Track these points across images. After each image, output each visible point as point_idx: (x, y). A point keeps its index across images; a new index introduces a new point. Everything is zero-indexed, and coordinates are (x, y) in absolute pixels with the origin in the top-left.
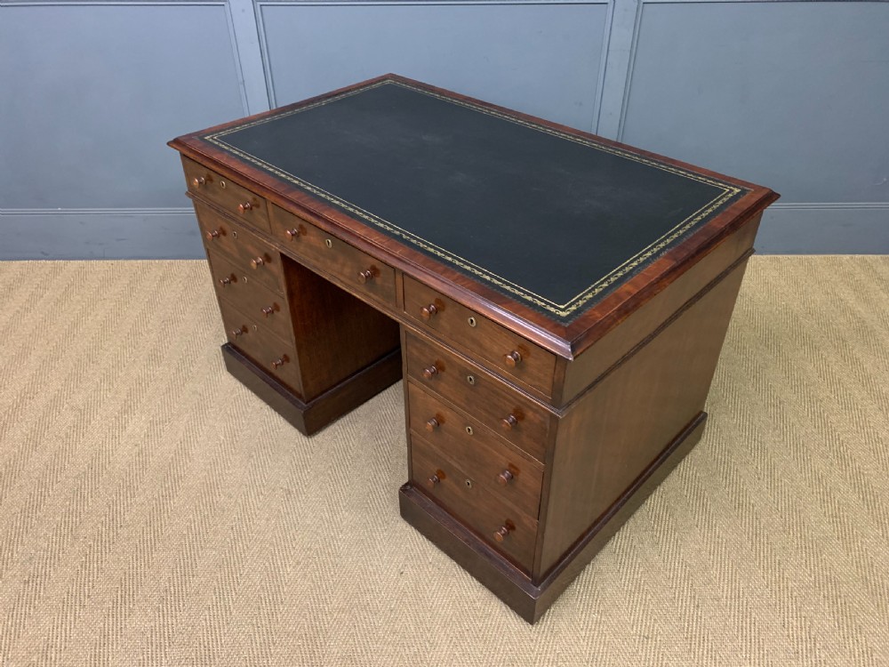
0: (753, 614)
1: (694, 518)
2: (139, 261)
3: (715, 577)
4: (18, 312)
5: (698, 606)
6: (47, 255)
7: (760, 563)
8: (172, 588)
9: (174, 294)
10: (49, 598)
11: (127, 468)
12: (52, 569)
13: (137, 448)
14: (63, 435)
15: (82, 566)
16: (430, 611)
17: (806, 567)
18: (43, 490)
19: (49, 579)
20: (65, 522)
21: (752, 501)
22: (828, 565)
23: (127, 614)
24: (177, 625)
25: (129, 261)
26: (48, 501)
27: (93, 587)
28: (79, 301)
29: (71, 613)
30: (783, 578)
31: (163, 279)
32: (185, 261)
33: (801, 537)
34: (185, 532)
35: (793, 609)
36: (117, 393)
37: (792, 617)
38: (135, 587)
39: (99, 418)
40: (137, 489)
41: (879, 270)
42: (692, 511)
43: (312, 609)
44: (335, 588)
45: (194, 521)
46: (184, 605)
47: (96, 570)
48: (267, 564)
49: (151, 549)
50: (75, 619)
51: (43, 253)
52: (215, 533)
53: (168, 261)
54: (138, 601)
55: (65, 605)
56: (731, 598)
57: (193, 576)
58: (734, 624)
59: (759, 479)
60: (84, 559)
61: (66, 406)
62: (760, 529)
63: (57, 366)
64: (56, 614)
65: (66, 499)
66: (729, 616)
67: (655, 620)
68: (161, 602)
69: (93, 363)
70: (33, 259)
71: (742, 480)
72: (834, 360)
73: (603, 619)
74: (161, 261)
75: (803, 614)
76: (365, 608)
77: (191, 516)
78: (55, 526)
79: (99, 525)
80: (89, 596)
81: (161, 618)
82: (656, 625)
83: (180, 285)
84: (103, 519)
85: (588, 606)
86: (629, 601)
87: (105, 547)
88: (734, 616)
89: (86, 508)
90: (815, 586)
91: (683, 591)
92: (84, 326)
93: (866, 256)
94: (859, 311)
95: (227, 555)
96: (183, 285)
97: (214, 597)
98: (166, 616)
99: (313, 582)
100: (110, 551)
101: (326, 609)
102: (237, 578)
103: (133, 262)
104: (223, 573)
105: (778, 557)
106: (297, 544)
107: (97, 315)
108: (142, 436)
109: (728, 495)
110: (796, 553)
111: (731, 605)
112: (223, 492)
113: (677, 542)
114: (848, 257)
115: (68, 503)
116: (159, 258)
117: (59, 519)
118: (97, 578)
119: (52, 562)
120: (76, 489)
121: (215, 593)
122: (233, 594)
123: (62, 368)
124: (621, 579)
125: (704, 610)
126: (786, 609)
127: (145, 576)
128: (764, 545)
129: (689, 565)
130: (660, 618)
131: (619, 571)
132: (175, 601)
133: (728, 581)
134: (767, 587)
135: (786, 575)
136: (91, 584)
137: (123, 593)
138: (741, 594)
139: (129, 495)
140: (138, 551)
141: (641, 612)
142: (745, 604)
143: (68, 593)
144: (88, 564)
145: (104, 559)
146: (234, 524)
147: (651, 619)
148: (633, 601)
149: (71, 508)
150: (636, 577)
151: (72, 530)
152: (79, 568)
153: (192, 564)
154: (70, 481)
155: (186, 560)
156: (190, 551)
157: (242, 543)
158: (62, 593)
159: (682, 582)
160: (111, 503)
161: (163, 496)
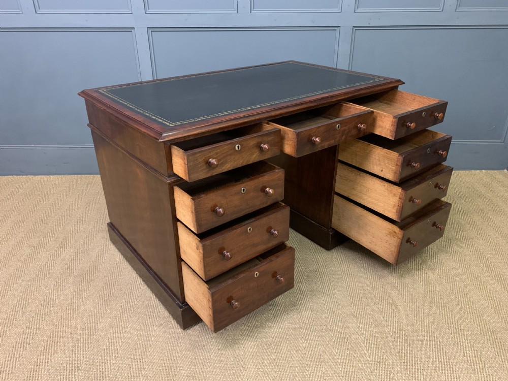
0: (445, 350)
1: (403, 298)
2: (75, 176)
3: (419, 329)
5: (410, 345)
6: (23, 172)
7: (445, 321)
8: (82, 339)
10: (4, 345)
11: (60, 276)
13: (66, 266)
14: (23, 259)
16: (243, 349)
17: (474, 323)
18: (7, 287)
19: (6, 334)
20: (19, 304)
21: (437, 289)
22: (488, 322)
23: (52, 353)
24: (84, 359)
25: (70, 176)
26: (10, 293)
27: (32, 339)
29: (17, 353)
31: (90, 183)
33: (469, 308)
34: (92, 309)
35: (468, 346)
36: (57, 238)
37: (469, 351)
38: (59, 339)
39: (45, 250)
40: (65, 286)
41: (497, 177)
42: (401, 294)
43: (169, 350)
44: (184, 338)
45: (98, 303)
46: (88, 349)
47: (35, 330)
48: (142, 326)
49: (71, 318)
50: (19, 357)
51: (21, 171)
52: (111, 309)
54: (60, 346)
55: (14, 349)
56: (430, 340)
57: (96, 332)
58: (433, 354)
59: (440, 278)
60: (28, 324)
61: (26, 245)
62: (444, 303)
63: (23, 225)
64: (8, 354)
65: (21, 292)
66: (430, 350)
67: (383, 353)
69: (44, 223)
70: (15, 175)
71: (430, 278)
72: (477, 219)
73: (351, 353)
74: (88, 176)
75: (476, 349)
76: (202, 348)
77: (96, 301)
78: (12, 306)
79: (40, 306)
80: (29, 344)
81: (74, 356)
82: (385, 356)
84: (43, 302)
85: (341, 345)
86: (367, 343)
87: (42, 317)
89: (32, 296)
90: (481, 334)
91: (400, 337)
92: (41, 206)
93: (489, 171)
94: (488, 196)
95: (118, 321)
97: (108, 344)
98: (77, 354)
99: (170, 335)
100: (45, 319)
101: (178, 350)
102: (123, 333)
103: (73, 176)
104: (114, 330)
105: (456, 319)
106: (160, 314)
107: (49, 201)
108: (70, 260)
109: (423, 286)
110: (467, 316)
111: (430, 345)
112: (117, 288)
113: (394, 311)
114: (478, 171)
115: (21, 294)
116: (88, 174)
117: (16, 302)
118: (36, 334)
119: (8, 326)
120: (27, 287)
121: (109, 341)
122: (120, 342)
123: (26, 226)
124: (361, 331)
125: (413, 347)
126: (464, 346)
127: (65, 333)
128: (447, 312)
129: (402, 323)
130: (387, 352)
131: (359, 326)
132: (83, 346)
133: (427, 331)
134: (451, 334)
135: (462, 328)
136: (31, 337)
137: (51, 342)
138: (436, 338)
139: (59, 289)
140: (63, 319)
141: (375, 348)
142: (439, 344)
143: (17, 342)
144: (30, 327)
145: (41, 323)
146: (122, 304)
147: (381, 352)
148: (369, 343)
149: (23, 297)
150: (370, 329)
151: (22, 308)
152: (25, 328)
153: (95, 326)
154: (25, 283)
155: (92, 324)
156: (95, 319)
157: (127, 314)
158: (12, 342)
159: (399, 332)
160: (48, 294)
161: (80, 290)
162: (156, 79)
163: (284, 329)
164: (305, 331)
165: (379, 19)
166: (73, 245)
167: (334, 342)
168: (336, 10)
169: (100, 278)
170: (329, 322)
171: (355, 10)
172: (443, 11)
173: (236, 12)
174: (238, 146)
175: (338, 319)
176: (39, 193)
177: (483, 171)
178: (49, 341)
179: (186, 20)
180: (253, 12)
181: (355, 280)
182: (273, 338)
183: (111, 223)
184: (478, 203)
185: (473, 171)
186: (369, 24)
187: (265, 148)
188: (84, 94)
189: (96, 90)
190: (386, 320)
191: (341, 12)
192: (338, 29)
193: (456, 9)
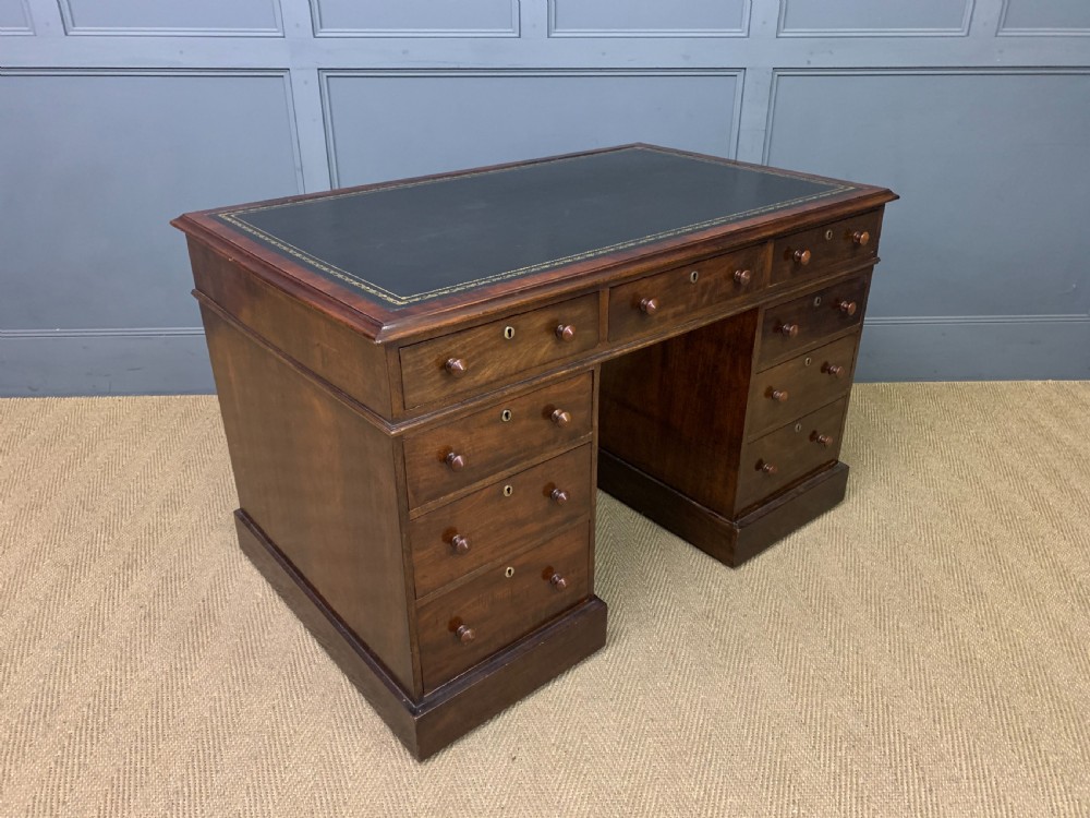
0: (1009, 799)
1: (905, 677)
2: (154, 397)
3: (948, 752)
5: (931, 790)
6: (35, 390)
7: (1004, 733)
8: (186, 789)
10: (7, 805)
11: (128, 635)
12: (13, 766)
13: (142, 611)
14: (41, 597)
15: (56, 762)
16: (557, 807)
17: (1067, 736)
18: (8, 664)
19: (9, 780)
20: (36, 705)
21: (979, 656)
25: (142, 398)
26: (14, 678)
27: (71, 790)
28: (73, 441)
30: (1040, 751)
31: (186, 416)
33: (1052, 699)
34: (207, 715)
35: (1060, 791)
36: (118, 545)
37: (1062, 801)
38: (132, 789)
39: (92, 575)
40: (141, 661)
41: (1080, 395)
42: (901, 669)
43: (389, 811)
44: (421, 782)
45: (220, 700)
46: (202, 811)
47: (76, 768)
48: (323, 753)
49: (158, 737)
51: (30, 388)
52: (250, 713)
53: (192, 397)
54: (135, 807)
56: (974, 779)
57: (217, 772)
58: (985, 812)
59: (982, 629)
60: (59, 753)
61: (47, 561)
62: (996, 689)
63: (39, 515)
65: (40, 676)
66: (977, 802)
67: (874, 810)
68: (170, 808)
69: (88, 510)
70: (16, 396)
71: (960, 631)
72: (1048, 492)
73: (802, 811)
74: (183, 397)
75: (1076, 796)
76: (465, 806)
77: (215, 694)
78: (22, 710)
79: (85, 709)
80: (64, 803)
83: (207, 422)
84: (91, 699)
85: (778, 794)
86: (835, 786)
87: (92, 737)
88: (983, 801)
89: (67, 686)
91: (907, 771)
92: (79, 469)
93: (1061, 382)
94: (1067, 439)
95: (266, 742)
97: (247, 799)
99: (390, 775)
100: (98, 741)
102: (280, 772)
103: (148, 398)
104: (259, 765)
105: (1027, 725)
106: (364, 725)
107: (96, 457)
108: (151, 596)
109: (946, 650)
110: (1051, 720)
111: (975, 789)
112: (261, 662)
113: (888, 708)
114: (1040, 382)
115: (41, 681)
116: (182, 394)
117: (29, 701)
118: (78, 777)
119: (14, 758)
120: (54, 662)
121: (248, 793)
122: (275, 794)
123: (45, 517)
124: (819, 758)
125: (940, 795)
126: (1051, 790)
127: (147, 774)
128: (1005, 710)
129: (910, 737)
130: (881, 807)
131: (814, 747)
132: (190, 806)
133: (966, 757)
134: (1020, 763)
135: (1043, 747)
136: (68, 785)
137: (115, 796)
138: (987, 773)
139: (128, 669)
140: (139, 740)
141: (854, 800)
142: (994, 785)
143: (34, 798)
144: (65, 760)
145: (88, 752)
146: (276, 701)
147: (869, 809)
148: (840, 787)
149: (46, 687)
150: (839, 754)
151: (45, 716)
152: (53, 765)
153: (215, 756)
154: (48, 653)
155: (207, 751)
156: (214, 739)
157: (288, 726)
158: (25, 798)
159: (903, 759)
160: (103, 679)
161: (176, 669)
162: (337, 188)
163: (647, 756)
164: (695, 761)
165: (831, 52)
166: (156, 561)
167: (762, 786)
168: (736, 31)
169: (222, 639)
170: (747, 738)
171: (778, 31)
172: (968, 34)
173: (517, 35)
174: (510, 331)
175: (766, 731)
176: (73, 437)
177: (1050, 381)
178: (109, 796)
179: (405, 52)
180: (553, 35)
181: (796, 638)
182: (623, 779)
183: (242, 509)
184: (1048, 455)
185: (1028, 382)
186: (809, 62)
187: (568, 334)
188: (184, 222)
189: (213, 215)
190: (873, 732)
191: (748, 36)
192: (740, 74)
193: (997, 31)
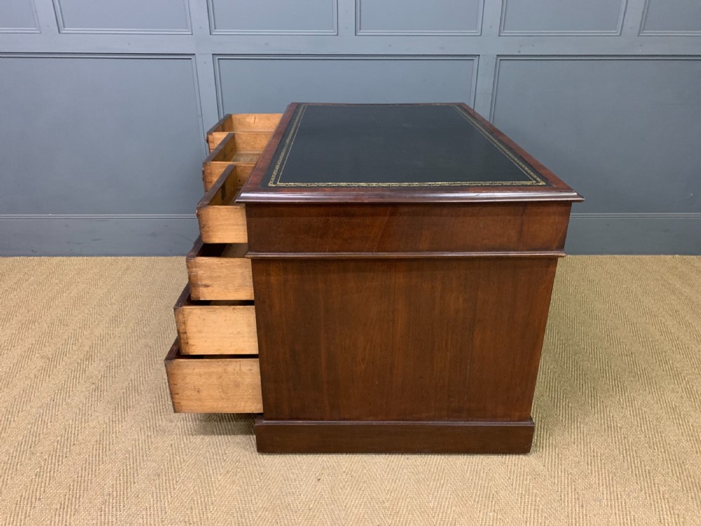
0: (633, 513)
1: (571, 437)
2: (108, 258)
3: (595, 483)
4: (7, 290)
5: (582, 506)
6: (36, 252)
7: (632, 472)
8: (115, 493)
9: (134, 279)
10: (4, 500)
11: (84, 400)
12: (9, 478)
13: (94, 386)
14: (32, 376)
15: (36, 475)
16: (344, 510)
17: (673, 475)
18: (10, 416)
19: (6, 485)
20: (26, 441)
21: (619, 425)
22: (692, 474)
23: (73, 513)
24: (117, 522)
25: (101, 258)
26: (13, 425)
27: (44, 492)
28: (57, 284)
29: (22, 512)
30: (654, 484)
31: (127, 269)
32: (145, 258)
33: (665, 452)
34: (130, 449)
35: (666, 508)
36: (81, 346)
37: (667, 515)
38: (82, 492)
39: (64, 364)
40: (91, 416)
41: (696, 265)
42: (568, 432)
43: (239, 509)
44: (260, 492)
45: (139, 440)
46: (124, 506)
47: (48, 479)
48: (200, 473)
49: (99, 461)
50: (25, 517)
51: (33, 251)
52: (157, 448)
53: (132, 257)
54: (83, 503)
55: (18, 506)
56: (611, 500)
57: (134, 483)
58: (616, 520)
59: (622, 408)
60: (38, 470)
61: (37, 355)
62: (629, 445)
63: (33, 327)
64: (9, 513)
65: (29, 423)
66: (611, 514)
67: (545, 517)
68: (104, 504)
69: (64, 325)
70: (24, 256)
71: (608, 409)
72: (671, 324)
73: (499, 517)
74: (126, 257)
75: (676, 512)
76: (287, 507)
77: (136, 436)
78: (17, 444)
79: (56, 444)
80: (40, 499)
81: (103, 516)
83: (140, 273)
84: (59, 438)
85: (485, 506)
86: (521, 502)
87: (59, 461)
88: (615, 514)
89: (45, 430)
90: (683, 490)
91: (568, 494)
92: (59, 300)
93: (685, 257)
94: (686, 292)
95: (166, 466)
96: (143, 273)
97: (152, 500)
98: (107, 515)
99: (241, 487)
100: (62, 463)
101: (252, 509)
102: (173, 484)
103: (105, 258)
104: (161, 480)
105: (647, 468)
106: (227, 457)
107: (70, 293)
108: (100, 377)
109: (598, 420)
110: (663, 464)
111: (611, 506)
112: (165, 418)
113: (558, 455)
114: (670, 256)
115: (30, 426)
117: (21, 438)
118: (49, 484)
119: (10, 472)
120: (38, 415)
121: (153, 496)
122: (169, 496)
123: (37, 329)
124: (512, 485)
125: (588, 509)
126: (660, 508)
127: (91, 483)
128: (634, 458)
129: (571, 474)
130: (550, 516)
131: (510, 478)
132: (116, 503)
133: (607, 486)
134: (641, 491)
135: (656, 481)
136: (42, 489)
137: (71, 496)
138: (619, 496)
139: (83, 420)
140: (88, 463)
141: (533, 511)
142: (623, 504)
143: (21, 496)
144: (41, 474)
145: (56, 469)
146: (173, 442)
147: (542, 516)
148: (525, 502)
149: (32, 431)
150: (525, 483)
151: (31, 447)
152: (34, 477)
153: (134, 474)
154: (34, 410)
155: (129, 470)
156: (133, 463)
157: (180, 457)
158: (15, 497)
159: (566, 487)
160: (67, 426)
161: (113, 421)
163: (403, 480)
164: (433, 485)
165: (533, 46)
166: (104, 357)
167: (474, 501)
168: (473, 32)
169: (142, 403)
170: (467, 471)
171: (500, 33)
172: (621, 34)
173: (336, 34)
175: (480, 467)
176: (57, 281)
177: (677, 256)
178: (67, 496)
179: (267, 44)
180: (359, 34)
182: (387, 494)
184: (672, 301)
185: (662, 256)
186: (519, 52)
190: (548, 470)
191: (481, 35)
192: (476, 59)
193: (639, 33)
